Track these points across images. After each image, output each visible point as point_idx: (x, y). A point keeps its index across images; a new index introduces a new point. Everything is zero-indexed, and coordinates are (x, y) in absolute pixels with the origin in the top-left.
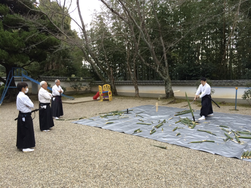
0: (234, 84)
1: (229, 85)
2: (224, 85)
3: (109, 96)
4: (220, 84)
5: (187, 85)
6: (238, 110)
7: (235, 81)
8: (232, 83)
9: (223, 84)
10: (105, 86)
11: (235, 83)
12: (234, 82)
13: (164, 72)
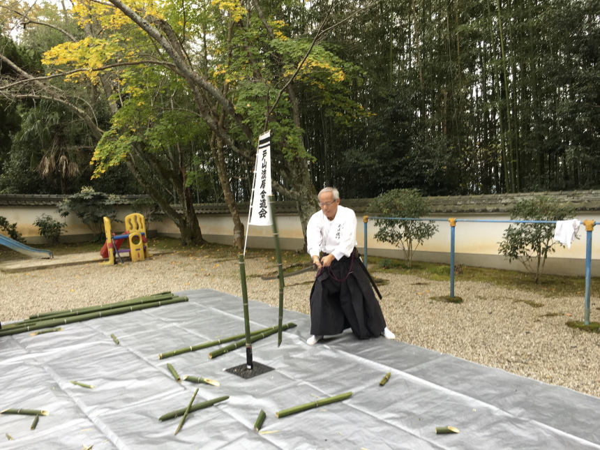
0: (502, 208)
2: (471, 211)
3: (133, 247)
4: (460, 208)
7: (506, 198)
8: (496, 204)
10: (130, 220)
11: (506, 204)
13: (294, 173)
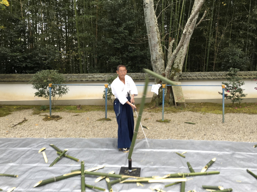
1: (82, 81)
5: (18, 81)
6: (110, 120)
9: (74, 80)
12: (89, 77)
